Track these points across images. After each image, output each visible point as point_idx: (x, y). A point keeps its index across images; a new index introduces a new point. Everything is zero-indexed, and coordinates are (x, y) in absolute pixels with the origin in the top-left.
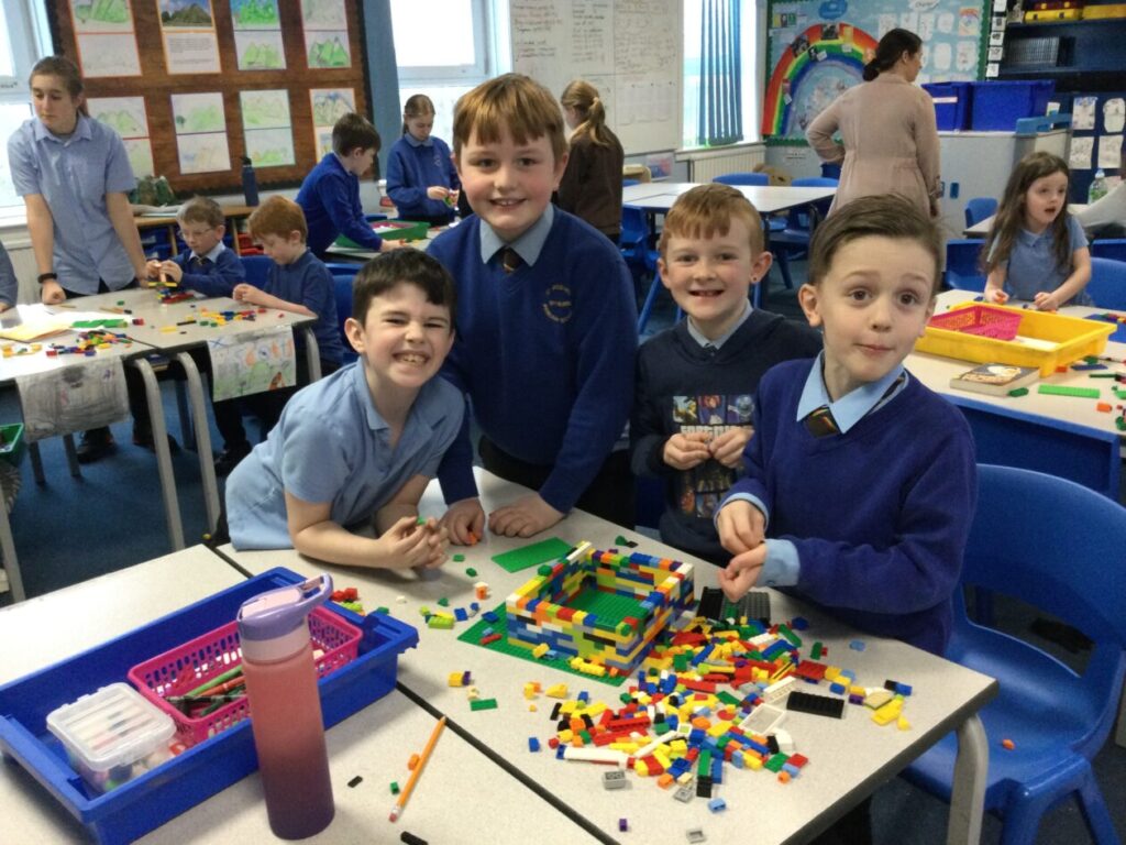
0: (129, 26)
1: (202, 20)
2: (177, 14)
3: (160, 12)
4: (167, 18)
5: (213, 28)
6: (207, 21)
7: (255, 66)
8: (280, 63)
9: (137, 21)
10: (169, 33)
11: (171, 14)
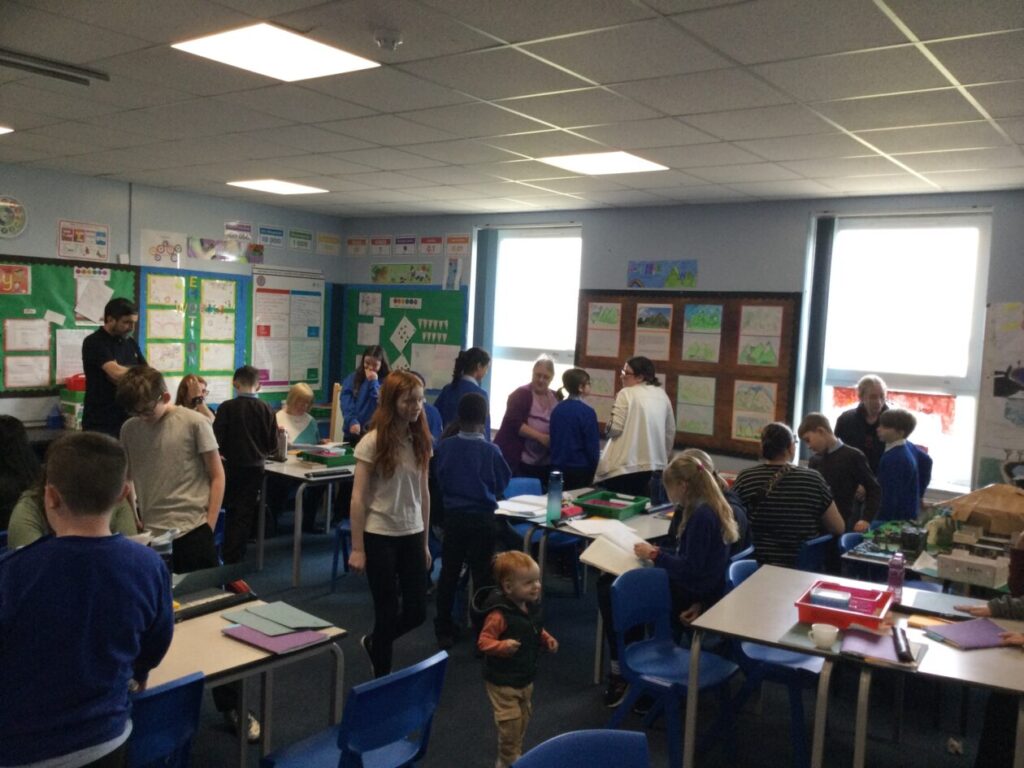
0: (617, 326)
1: (664, 324)
2: (647, 320)
3: (638, 318)
4: (641, 323)
5: (669, 330)
6: (666, 325)
7: (695, 359)
8: (715, 358)
9: (623, 323)
10: (641, 332)
11: (644, 319)
